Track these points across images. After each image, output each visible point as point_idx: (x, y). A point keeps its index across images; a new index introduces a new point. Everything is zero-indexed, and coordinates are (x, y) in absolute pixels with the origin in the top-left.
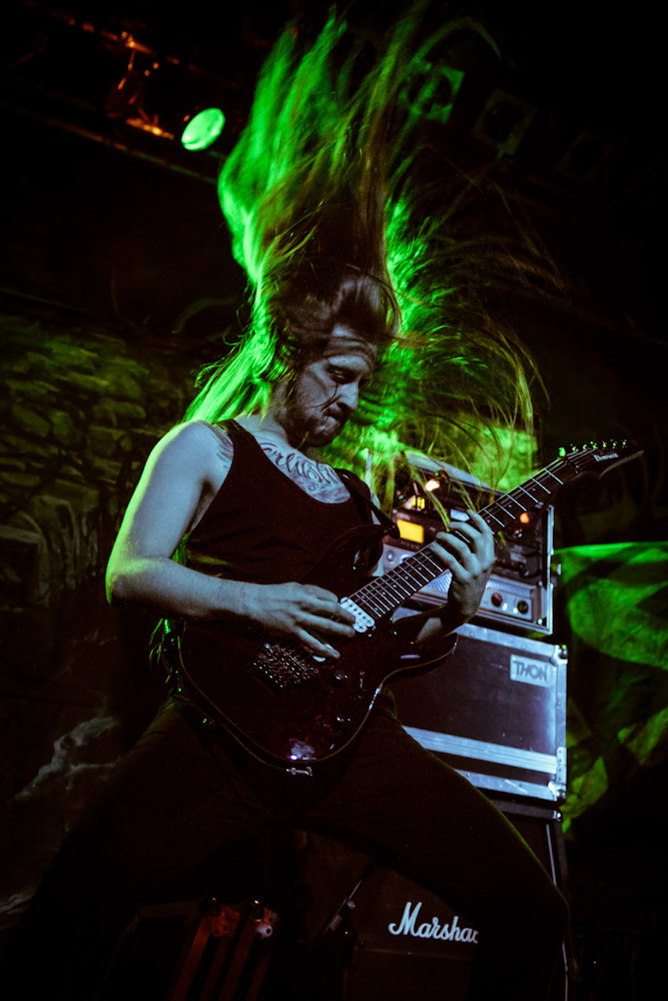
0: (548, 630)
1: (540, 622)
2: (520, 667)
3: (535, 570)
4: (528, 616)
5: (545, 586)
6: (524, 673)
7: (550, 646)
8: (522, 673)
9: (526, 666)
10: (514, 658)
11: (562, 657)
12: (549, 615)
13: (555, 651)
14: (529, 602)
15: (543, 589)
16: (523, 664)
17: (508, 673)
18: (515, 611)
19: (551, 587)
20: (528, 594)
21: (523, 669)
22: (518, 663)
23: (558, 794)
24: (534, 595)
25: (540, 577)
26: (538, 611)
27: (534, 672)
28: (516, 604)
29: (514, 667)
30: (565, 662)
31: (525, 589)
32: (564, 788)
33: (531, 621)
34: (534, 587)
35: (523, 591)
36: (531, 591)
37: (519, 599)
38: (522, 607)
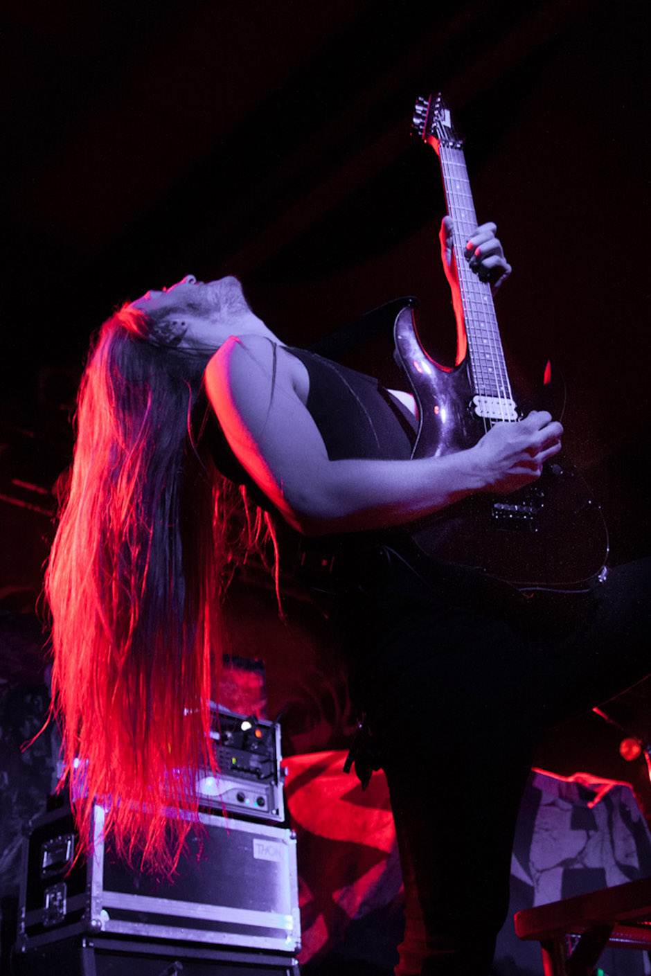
0: (280, 818)
1: (274, 812)
2: (261, 848)
3: (268, 773)
4: (265, 808)
5: (276, 784)
6: (264, 852)
7: (283, 830)
8: (262, 853)
9: (265, 848)
10: (256, 841)
11: (292, 838)
12: (280, 805)
13: (286, 834)
14: (265, 797)
15: (275, 787)
16: (262, 845)
17: (252, 853)
18: (255, 806)
19: (281, 785)
20: (264, 792)
21: (263, 850)
22: (259, 845)
23: (295, 946)
24: (269, 792)
25: (272, 778)
26: (272, 805)
27: (272, 851)
28: (255, 800)
29: (256, 849)
30: (295, 842)
31: (262, 788)
32: (299, 940)
33: (268, 812)
34: (268, 786)
35: (260, 789)
36: (267, 789)
37: (257, 796)
38: (260, 802)
